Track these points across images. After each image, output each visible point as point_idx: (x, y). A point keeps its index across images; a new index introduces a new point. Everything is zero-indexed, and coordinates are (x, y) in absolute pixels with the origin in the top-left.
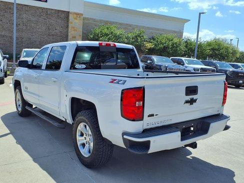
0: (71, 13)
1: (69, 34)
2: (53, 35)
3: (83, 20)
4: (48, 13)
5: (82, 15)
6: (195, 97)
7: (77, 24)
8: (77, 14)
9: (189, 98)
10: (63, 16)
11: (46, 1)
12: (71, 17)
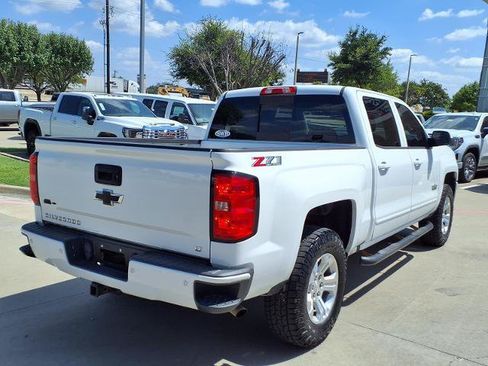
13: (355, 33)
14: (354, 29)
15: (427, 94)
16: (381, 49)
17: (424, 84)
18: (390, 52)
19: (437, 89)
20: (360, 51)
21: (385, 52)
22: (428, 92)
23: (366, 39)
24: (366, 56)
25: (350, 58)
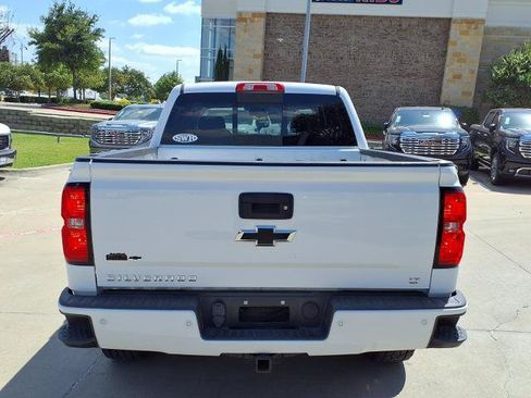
0: (456, 21)
1: (447, 70)
2: (408, 75)
3: (485, 33)
4: (404, 26)
5: (483, 21)
6: (279, 225)
7: (467, 46)
8: (470, 22)
9: (253, 225)
10: (435, 29)
11: (400, 2)
12: (454, 31)
13: (62, 8)
14: (60, 3)
15: (131, 82)
16: (92, 29)
17: (126, 71)
18: (103, 34)
19: (140, 77)
20: (71, 30)
21: (97, 34)
22: (131, 80)
23: (74, 17)
24: (78, 37)
25: (59, 37)
